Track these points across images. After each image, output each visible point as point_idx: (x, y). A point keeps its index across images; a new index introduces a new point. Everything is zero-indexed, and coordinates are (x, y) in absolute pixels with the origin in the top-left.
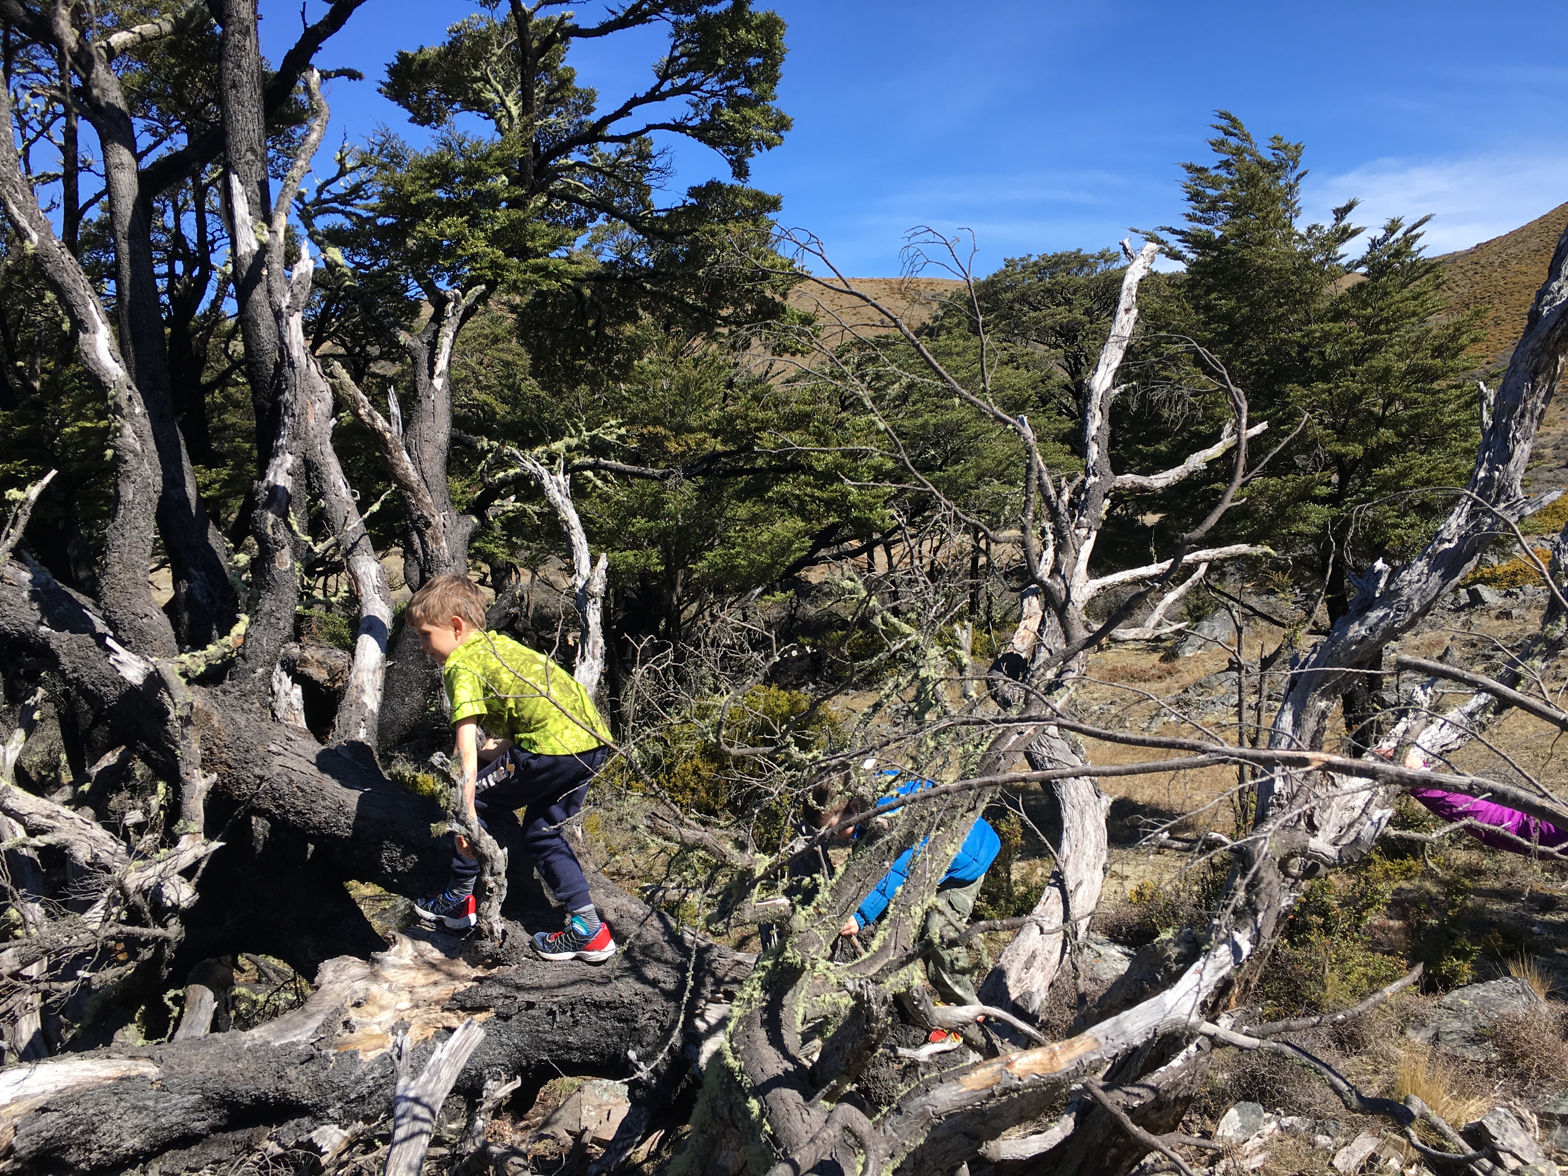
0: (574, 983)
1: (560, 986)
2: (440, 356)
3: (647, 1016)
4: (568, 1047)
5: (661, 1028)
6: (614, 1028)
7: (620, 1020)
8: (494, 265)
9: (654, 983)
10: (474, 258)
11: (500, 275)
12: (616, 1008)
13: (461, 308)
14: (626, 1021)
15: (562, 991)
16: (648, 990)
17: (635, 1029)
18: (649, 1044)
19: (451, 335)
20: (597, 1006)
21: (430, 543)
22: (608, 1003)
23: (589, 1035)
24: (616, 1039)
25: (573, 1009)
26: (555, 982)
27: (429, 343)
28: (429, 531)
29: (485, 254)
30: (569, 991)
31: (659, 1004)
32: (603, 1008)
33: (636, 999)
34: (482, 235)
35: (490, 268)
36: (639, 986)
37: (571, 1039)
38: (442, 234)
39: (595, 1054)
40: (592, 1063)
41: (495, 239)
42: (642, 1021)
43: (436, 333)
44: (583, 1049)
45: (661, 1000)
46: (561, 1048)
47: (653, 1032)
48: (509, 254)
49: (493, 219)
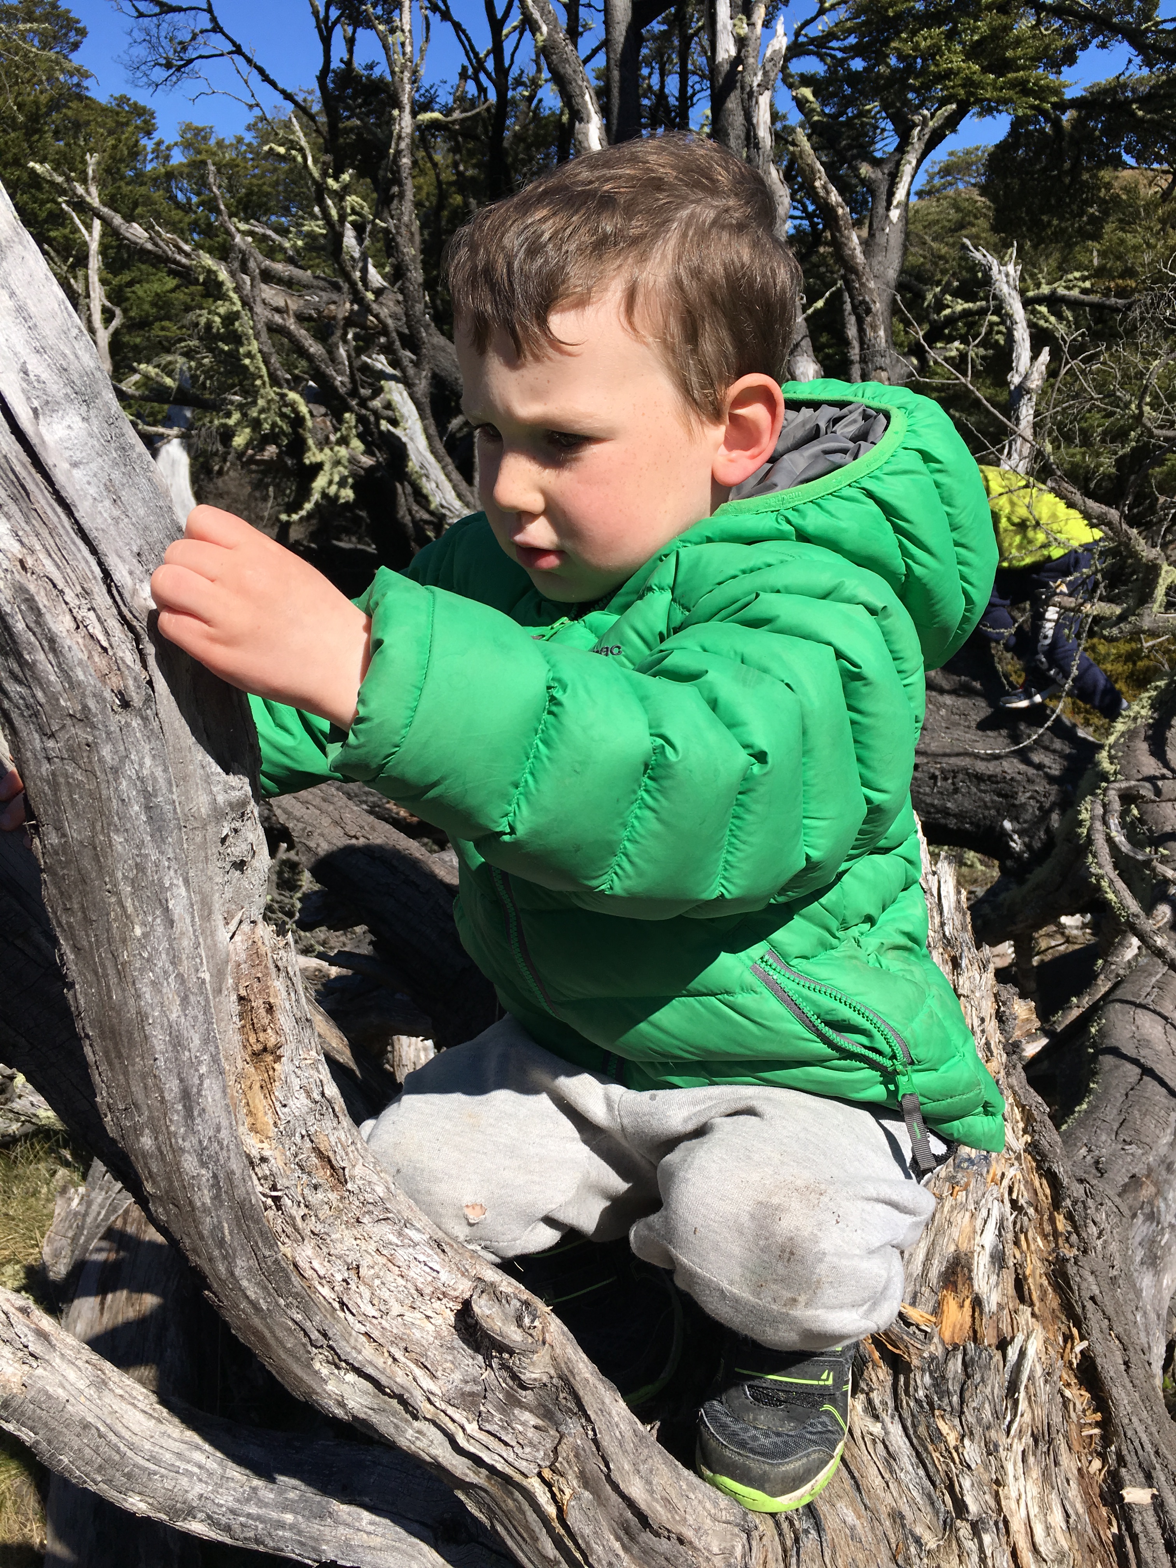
0: (958, 755)
1: (945, 755)
2: (900, 186)
3: (1028, 795)
4: (946, 812)
5: (1040, 809)
6: (992, 801)
7: (999, 795)
8: (969, 83)
9: (1040, 767)
10: (949, 74)
11: (973, 94)
12: (997, 783)
13: (927, 131)
14: (1005, 796)
15: (946, 759)
16: (1031, 771)
17: (1014, 805)
18: (1025, 822)
19: (914, 162)
20: (979, 778)
21: (868, 330)
22: (990, 777)
23: (968, 805)
24: (993, 812)
25: (954, 777)
26: (941, 751)
27: (890, 174)
28: (869, 319)
29: (960, 69)
30: (953, 760)
31: (1041, 786)
32: (984, 781)
33: (1019, 777)
34: (959, 48)
35: (963, 86)
36: (1023, 767)
37: (949, 805)
38: (916, 48)
39: (971, 823)
40: (966, 831)
41: (973, 52)
42: (1022, 798)
43: (898, 164)
44: (960, 816)
45: (1044, 782)
46: (938, 812)
47: (1033, 810)
48: (985, 70)
49: (974, 30)
